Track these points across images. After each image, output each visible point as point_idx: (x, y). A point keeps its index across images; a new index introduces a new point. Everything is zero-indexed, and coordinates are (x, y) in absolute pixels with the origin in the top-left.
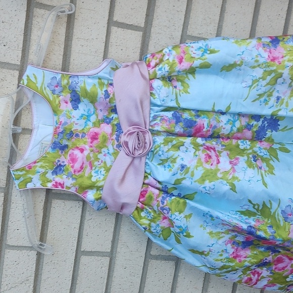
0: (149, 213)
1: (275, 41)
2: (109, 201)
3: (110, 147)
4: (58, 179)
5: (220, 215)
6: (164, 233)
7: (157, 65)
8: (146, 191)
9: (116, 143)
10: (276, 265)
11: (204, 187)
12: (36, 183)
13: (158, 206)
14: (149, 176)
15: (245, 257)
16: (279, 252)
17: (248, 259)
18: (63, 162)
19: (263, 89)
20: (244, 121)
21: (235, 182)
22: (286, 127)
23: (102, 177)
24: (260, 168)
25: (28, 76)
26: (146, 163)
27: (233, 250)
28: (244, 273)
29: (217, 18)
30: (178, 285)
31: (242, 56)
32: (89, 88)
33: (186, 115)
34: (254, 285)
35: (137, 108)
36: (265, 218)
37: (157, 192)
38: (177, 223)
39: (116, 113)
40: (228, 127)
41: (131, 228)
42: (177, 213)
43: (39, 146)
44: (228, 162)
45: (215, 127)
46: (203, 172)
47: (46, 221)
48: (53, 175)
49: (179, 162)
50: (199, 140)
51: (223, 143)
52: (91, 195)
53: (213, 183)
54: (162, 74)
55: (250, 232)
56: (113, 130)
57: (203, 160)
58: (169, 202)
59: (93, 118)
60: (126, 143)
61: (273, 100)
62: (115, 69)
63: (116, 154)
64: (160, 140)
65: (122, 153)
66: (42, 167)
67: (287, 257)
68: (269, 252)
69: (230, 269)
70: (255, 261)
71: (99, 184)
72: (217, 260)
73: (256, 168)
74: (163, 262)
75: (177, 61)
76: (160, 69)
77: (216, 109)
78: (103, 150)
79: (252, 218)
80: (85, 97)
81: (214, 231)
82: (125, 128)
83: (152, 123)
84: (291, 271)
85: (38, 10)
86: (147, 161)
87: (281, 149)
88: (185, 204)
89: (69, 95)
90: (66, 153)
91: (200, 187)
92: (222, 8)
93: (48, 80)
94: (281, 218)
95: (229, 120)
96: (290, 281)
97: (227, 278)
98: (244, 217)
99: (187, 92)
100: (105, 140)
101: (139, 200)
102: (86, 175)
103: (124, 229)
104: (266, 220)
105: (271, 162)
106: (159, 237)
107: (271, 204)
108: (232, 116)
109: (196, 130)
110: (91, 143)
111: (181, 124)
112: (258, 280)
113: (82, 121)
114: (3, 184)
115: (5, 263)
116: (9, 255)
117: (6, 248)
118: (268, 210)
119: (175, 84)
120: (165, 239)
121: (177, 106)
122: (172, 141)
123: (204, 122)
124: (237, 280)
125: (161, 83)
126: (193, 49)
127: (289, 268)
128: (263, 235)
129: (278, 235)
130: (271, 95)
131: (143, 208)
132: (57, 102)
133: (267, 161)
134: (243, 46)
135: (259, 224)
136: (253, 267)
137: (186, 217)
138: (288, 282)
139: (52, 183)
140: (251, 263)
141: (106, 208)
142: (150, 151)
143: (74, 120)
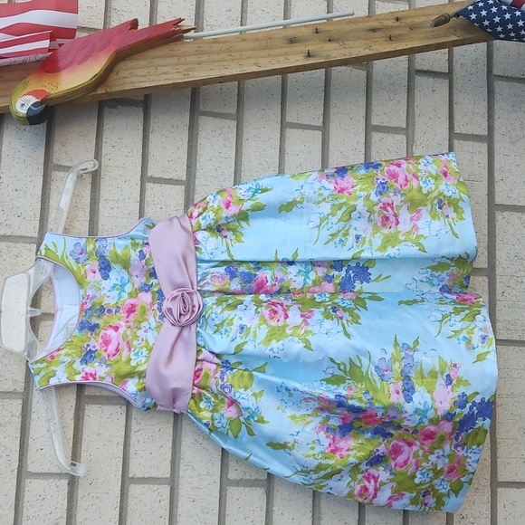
0: (208, 400)
1: (342, 171)
2: (156, 390)
3: (152, 320)
4: (89, 369)
5: (298, 386)
6: (233, 427)
7: (200, 214)
8: (201, 370)
9: (159, 314)
10: (394, 459)
11: (272, 349)
12: (62, 377)
13: (217, 385)
14: (203, 349)
15: (348, 450)
16: (391, 435)
17: (352, 453)
18: (94, 347)
19: (336, 227)
20: (321, 272)
21: (309, 337)
22: (380, 276)
23: (144, 360)
24: (341, 318)
25: (46, 245)
26: (198, 333)
27: (329, 441)
28: (354, 479)
29: (277, 161)
31: (302, 191)
32: (119, 251)
33: (243, 269)
34: (373, 498)
35: (179, 265)
36: (358, 382)
37: (214, 366)
38: (244, 403)
39: (156, 278)
40: (300, 279)
41: (196, 440)
42: (242, 390)
43: (63, 332)
44: (299, 316)
45: (282, 280)
46: (267, 330)
47: (79, 436)
48: (82, 365)
49: (237, 323)
50: (263, 297)
51: (294, 298)
52: (132, 386)
53: (281, 342)
54: (207, 223)
55: (340, 403)
56: (153, 298)
57: (267, 317)
58: (230, 377)
59: (128, 288)
60: (170, 310)
61: (351, 240)
62: (151, 226)
63: (158, 328)
64: (210, 301)
65: (166, 324)
66: (67, 355)
67: (404, 440)
68: (379, 438)
69: (329, 470)
70: (363, 454)
71: (141, 369)
72: (307, 456)
73: (335, 319)
74: (248, 489)
75: (223, 206)
76: (204, 218)
77: (280, 258)
78: (142, 324)
79: (342, 385)
80: (116, 263)
81: (298, 414)
83: (201, 283)
84: (416, 464)
85: (57, 173)
86: (198, 329)
87: (370, 298)
88: (251, 376)
89: (97, 263)
90: (97, 335)
91: (266, 350)
92: (280, 149)
93: (70, 247)
94: (376, 377)
95: (300, 271)
96: (421, 484)
97: (331, 488)
98: (332, 388)
99: (240, 241)
100: (144, 312)
101: (194, 385)
102: (124, 359)
103: (188, 440)
104: (359, 385)
105: (356, 311)
106: (227, 434)
107: (360, 360)
108: (304, 266)
109: (258, 285)
110: (127, 317)
111: (237, 280)
112: (376, 490)
113: (116, 293)
114: (20, 387)
115: (26, 499)
116: (32, 486)
117: (27, 477)
118: (358, 370)
119: (224, 233)
120: (236, 437)
121: (230, 259)
122: (227, 301)
123: (267, 274)
124: (346, 492)
125: (206, 234)
126: (242, 191)
127: (412, 460)
128: (357, 404)
129: (376, 400)
130: (348, 234)
131: (200, 394)
132: (83, 272)
133: (350, 311)
134: (302, 180)
135: (352, 393)
136: (363, 467)
137: (254, 394)
138: (418, 485)
139: (81, 376)
140: (358, 458)
141: (155, 405)
142: (200, 315)
143: (105, 292)
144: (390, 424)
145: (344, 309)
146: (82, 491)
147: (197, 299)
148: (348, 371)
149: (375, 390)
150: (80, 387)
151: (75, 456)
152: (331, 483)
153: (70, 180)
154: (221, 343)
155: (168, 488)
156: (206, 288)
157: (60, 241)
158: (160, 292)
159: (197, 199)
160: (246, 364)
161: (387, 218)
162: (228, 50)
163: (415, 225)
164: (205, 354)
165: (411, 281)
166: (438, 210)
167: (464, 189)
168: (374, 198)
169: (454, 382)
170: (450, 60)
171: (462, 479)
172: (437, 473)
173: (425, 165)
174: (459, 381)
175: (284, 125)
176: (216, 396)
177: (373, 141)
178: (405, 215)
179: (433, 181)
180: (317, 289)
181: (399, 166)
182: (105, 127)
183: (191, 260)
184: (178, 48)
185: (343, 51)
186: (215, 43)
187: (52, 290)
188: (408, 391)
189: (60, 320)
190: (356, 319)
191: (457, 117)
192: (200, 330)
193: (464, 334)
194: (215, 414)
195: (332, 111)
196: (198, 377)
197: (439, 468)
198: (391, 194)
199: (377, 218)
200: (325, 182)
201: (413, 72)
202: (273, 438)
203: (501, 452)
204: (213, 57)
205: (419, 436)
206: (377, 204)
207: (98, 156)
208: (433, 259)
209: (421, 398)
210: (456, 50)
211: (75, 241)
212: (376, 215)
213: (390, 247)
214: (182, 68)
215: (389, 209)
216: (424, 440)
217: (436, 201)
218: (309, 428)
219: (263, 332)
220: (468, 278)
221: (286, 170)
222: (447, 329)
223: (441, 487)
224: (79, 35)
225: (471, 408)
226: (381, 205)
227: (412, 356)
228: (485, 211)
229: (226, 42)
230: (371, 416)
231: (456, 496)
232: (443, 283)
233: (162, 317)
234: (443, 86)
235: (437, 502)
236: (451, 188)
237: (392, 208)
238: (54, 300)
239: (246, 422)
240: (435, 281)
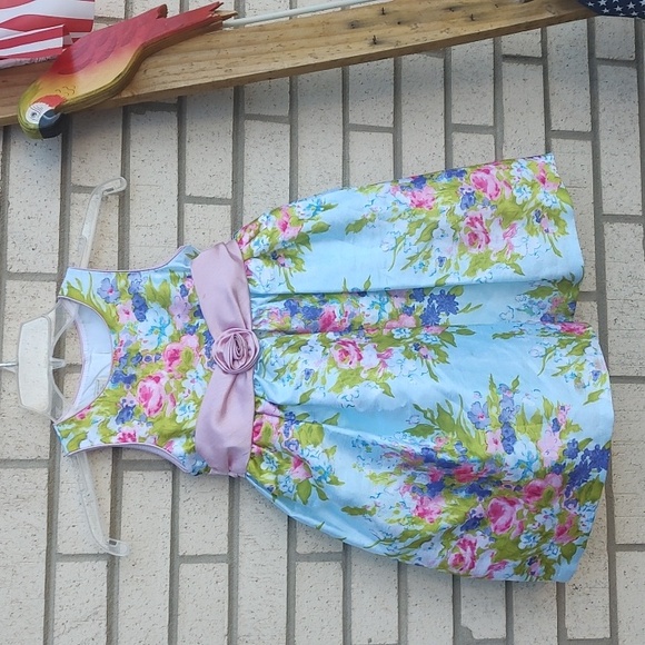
0: (270, 460)
1: (419, 181)
2: (208, 450)
3: (199, 368)
4: (126, 428)
5: (377, 439)
6: (301, 491)
7: (251, 239)
8: (261, 425)
9: (207, 360)
10: (494, 521)
11: (344, 397)
12: (94, 439)
13: (280, 442)
14: (262, 401)
15: (439, 513)
16: (490, 493)
17: (444, 516)
18: (132, 402)
19: (414, 250)
20: (399, 303)
21: (389, 381)
22: (469, 305)
23: (192, 415)
24: (426, 357)
25: (68, 283)
26: (255, 381)
27: (415, 503)
28: (447, 547)
30: (354, 605)
31: (373, 206)
32: (157, 287)
33: (305, 303)
34: (470, 568)
35: (230, 301)
36: (448, 432)
37: (276, 420)
38: (314, 462)
39: (202, 317)
40: (375, 312)
41: (257, 509)
42: (311, 447)
43: (93, 386)
44: (375, 356)
45: (353, 314)
46: (338, 375)
47: (118, 509)
48: (118, 424)
49: (301, 367)
50: (330, 335)
51: (368, 335)
52: (179, 447)
53: (355, 388)
54: (261, 249)
55: (428, 458)
56: (199, 342)
57: (337, 359)
58: (296, 431)
59: (169, 330)
60: (221, 355)
61: (433, 263)
62: (193, 256)
63: (207, 376)
64: (268, 342)
65: (217, 372)
66: (99, 413)
67: (505, 499)
68: (475, 497)
69: (417, 537)
70: (457, 516)
71: (188, 426)
72: (391, 522)
73: (419, 359)
74: (320, 564)
75: (278, 228)
76: (257, 244)
77: (349, 288)
78: (188, 373)
79: (429, 437)
80: (153, 301)
81: (378, 472)
82: (218, 335)
83: (257, 322)
84: (520, 526)
85: (76, 195)
86: (255, 376)
87: (458, 332)
88: (321, 430)
89: (130, 302)
90: (135, 387)
91: (337, 398)
93: (97, 284)
94: (470, 426)
95: (374, 303)
96: (526, 549)
97: (420, 559)
98: (418, 440)
99: (300, 269)
100: (189, 358)
101: (253, 443)
102: (168, 415)
103: (247, 509)
104: (450, 436)
105: (443, 348)
106: (295, 500)
107: (450, 406)
108: (378, 296)
109: (324, 321)
110: (170, 365)
111: (299, 316)
112: (474, 558)
113: (154, 337)
114: (45, 454)
115: (58, 586)
116: (64, 571)
117: (58, 560)
118: (448, 417)
119: (282, 261)
120: (305, 503)
121: (289, 291)
122: (288, 342)
123: (334, 308)
124: (438, 562)
125: (260, 262)
126: (300, 209)
127: (515, 522)
128: (448, 458)
129: (471, 452)
130: (429, 257)
131: (261, 453)
132: (114, 314)
133: (435, 348)
134: (372, 194)
135: (441, 445)
136: (458, 532)
137: (325, 451)
138: (522, 551)
139: (117, 437)
140: (451, 521)
141: (207, 469)
142: (257, 360)
143: (142, 336)
144: (488, 479)
145: (429, 346)
146: (123, 574)
147: (253, 340)
148: (436, 419)
149: (469, 441)
150: (116, 450)
151: (114, 533)
152: (420, 552)
153: (94, 202)
154: (283, 392)
155: (226, 566)
156: (262, 328)
157: (85, 277)
158: (208, 334)
159: (246, 220)
160: (314, 416)
161: (475, 235)
162: (277, 39)
163: (508, 243)
164: (264, 406)
165: (505, 310)
166: (536, 223)
167: (566, 198)
168: (459, 212)
169: (563, 427)
170: (544, 42)
171: (575, 542)
172: (545, 536)
173: (518, 170)
174: (568, 425)
175: (347, 128)
176: (279, 455)
177: (454, 143)
178: (496, 232)
179: (528, 189)
180: (395, 324)
181: (487, 172)
182: (132, 138)
183: (244, 295)
184: (216, 39)
185: (416, 36)
186: (261, 30)
187: (77, 336)
188: (508, 440)
189: (89, 371)
190: (443, 358)
191: (554, 110)
192: (258, 378)
193: (572, 370)
194: (279, 476)
195: (403, 108)
196: (258, 433)
197: (547, 530)
198: (480, 207)
199: (464, 236)
200: (400, 195)
201: (500, 59)
202: (351, 501)
203: (618, 510)
204: (260, 48)
205: (523, 492)
206: (463, 220)
207: (125, 172)
208: (532, 283)
209: (523, 448)
210: (551, 29)
211: (103, 276)
212: (462, 232)
213: (480, 270)
214: (223, 63)
215: (477, 224)
216: (529, 497)
217: (533, 213)
218: (392, 488)
219: (333, 377)
220: (573, 304)
221: (351, 182)
222: (552, 366)
223: (550, 552)
224: (97, 27)
225: (583, 458)
226: (467, 220)
227: (511, 399)
228: (591, 224)
229: (275, 29)
230: (465, 472)
231: (569, 563)
232: (545, 311)
233: (212, 363)
234: (536, 73)
235: (546, 570)
236: (550, 196)
237: (482, 224)
238: (81, 348)
239: (318, 484)
240: (535, 309)
